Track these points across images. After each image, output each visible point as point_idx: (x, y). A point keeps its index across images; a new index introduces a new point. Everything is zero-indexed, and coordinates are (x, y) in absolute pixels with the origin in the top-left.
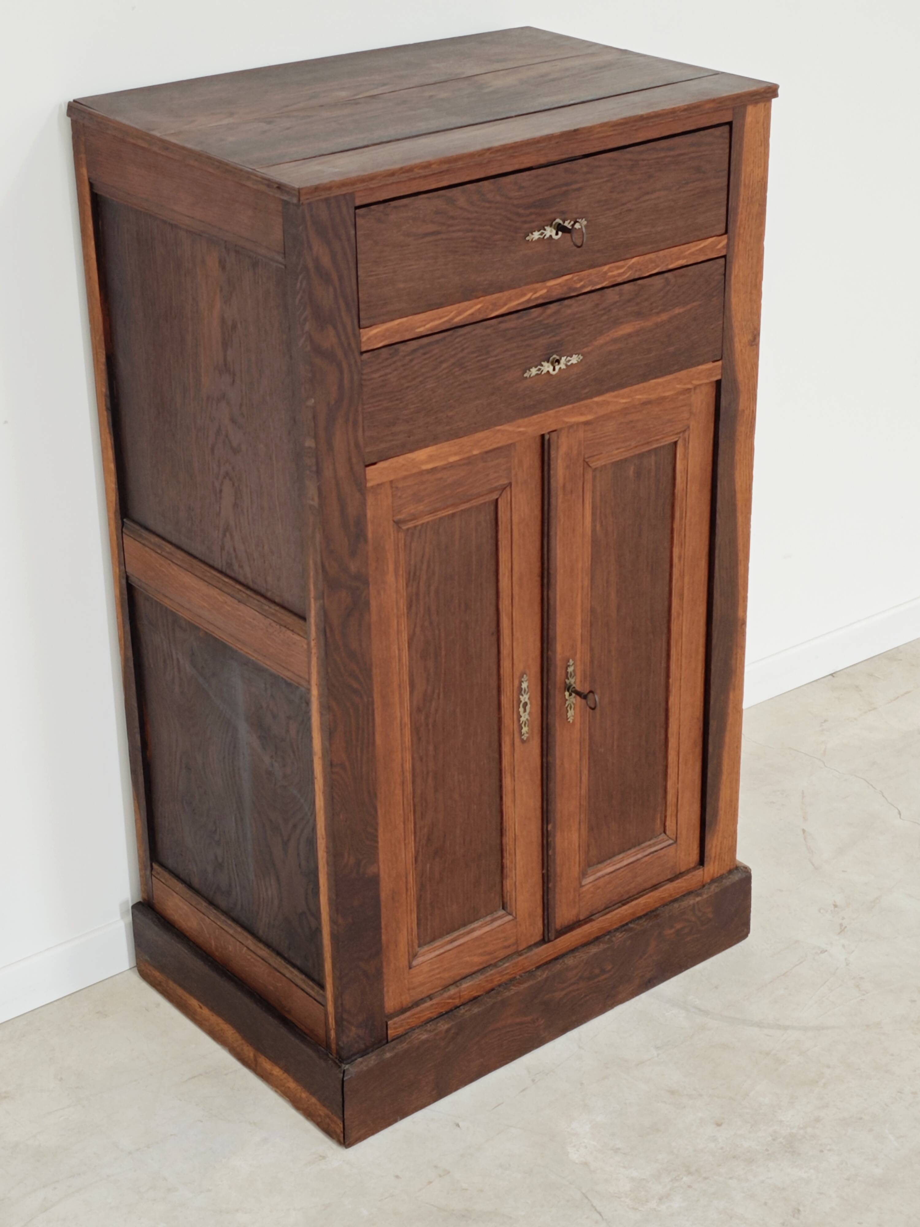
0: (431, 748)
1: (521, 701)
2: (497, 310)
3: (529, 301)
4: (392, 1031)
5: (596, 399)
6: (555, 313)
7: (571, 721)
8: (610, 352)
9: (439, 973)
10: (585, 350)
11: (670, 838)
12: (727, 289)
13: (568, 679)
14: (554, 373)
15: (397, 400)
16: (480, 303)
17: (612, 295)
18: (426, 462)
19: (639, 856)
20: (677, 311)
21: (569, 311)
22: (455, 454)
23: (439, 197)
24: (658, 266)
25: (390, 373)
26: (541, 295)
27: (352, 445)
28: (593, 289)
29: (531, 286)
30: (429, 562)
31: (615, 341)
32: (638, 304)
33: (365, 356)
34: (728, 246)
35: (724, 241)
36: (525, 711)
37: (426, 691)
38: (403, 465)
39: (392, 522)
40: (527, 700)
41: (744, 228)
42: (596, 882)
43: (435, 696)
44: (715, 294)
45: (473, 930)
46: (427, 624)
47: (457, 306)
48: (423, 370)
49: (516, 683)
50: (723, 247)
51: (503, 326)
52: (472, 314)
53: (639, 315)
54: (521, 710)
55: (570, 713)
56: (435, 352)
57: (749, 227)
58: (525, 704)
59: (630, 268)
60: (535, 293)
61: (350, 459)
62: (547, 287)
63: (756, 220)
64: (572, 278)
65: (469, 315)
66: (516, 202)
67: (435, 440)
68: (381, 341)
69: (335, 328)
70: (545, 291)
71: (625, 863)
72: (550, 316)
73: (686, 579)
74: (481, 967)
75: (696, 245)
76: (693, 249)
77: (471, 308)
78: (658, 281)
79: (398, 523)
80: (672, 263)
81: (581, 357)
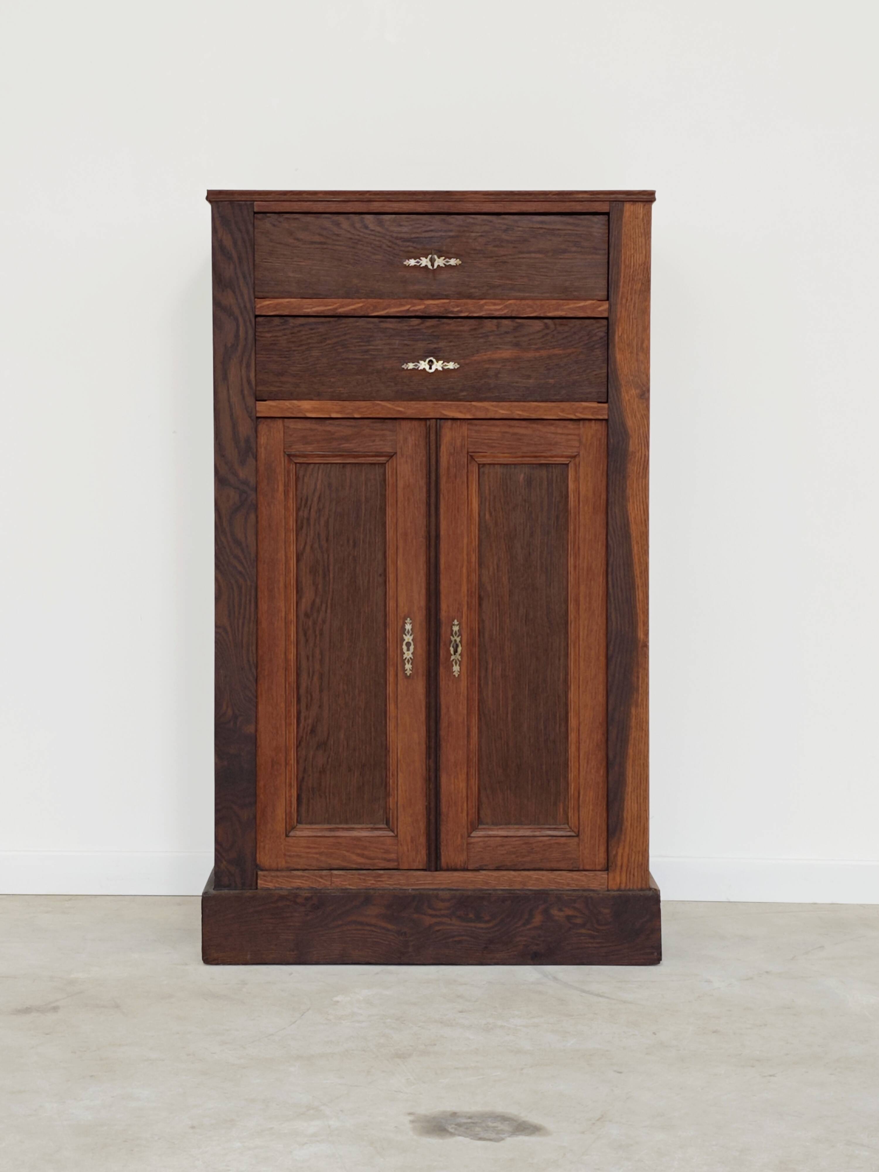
0: (318, 651)
1: (404, 640)
2: (378, 311)
3: (408, 310)
4: (262, 882)
5: (473, 403)
6: (433, 326)
7: (457, 676)
8: (487, 370)
9: (316, 853)
10: (462, 361)
11: (573, 831)
12: (610, 347)
13: (453, 637)
14: (431, 371)
15: (285, 357)
16: (363, 302)
17: (490, 325)
18: (311, 412)
19: (537, 833)
20: (557, 351)
21: (447, 328)
22: (337, 412)
23: (326, 218)
24: (535, 311)
25: (280, 336)
26: (420, 309)
27: (245, 380)
28: (470, 315)
29: (410, 300)
30: (319, 498)
31: (492, 361)
32: (515, 337)
33: (259, 319)
34: (610, 310)
35: (605, 306)
36: (408, 650)
37: (314, 601)
38: (289, 408)
39: (282, 453)
40: (410, 641)
41: (627, 300)
42: (486, 839)
43: (323, 609)
44: (597, 346)
45: (353, 829)
46: (316, 546)
47: (340, 300)
48: (310, 341)
49: (400, 623)
50: (605, 310)
51: (384, 325)
52: (354, 309)
53: (517, 345)
54: (405, 648)
55: (456, 668)
56: (320, 330)
57: (632, 299)
58: (408, 644)
59: (506, 307)
60: (413, 306)
61: (242, 391)
62: (424, 304)
63: (639, 295)
64: (449, 303)
65: (352, 309)
66: (395, 235)
67: (319, 396)
68: (274, 311)
69: (234, 292)
70: (422, 307)
71: (521, 833)
72: (428, 328)
73: (582, 588)
74: (359, 867)
75: (575, 303)
76: (571, 306)
77: (353, 305)
78: (538, 325)
79: (289, 456)
80: (549, 312)
81: (458, 366)
